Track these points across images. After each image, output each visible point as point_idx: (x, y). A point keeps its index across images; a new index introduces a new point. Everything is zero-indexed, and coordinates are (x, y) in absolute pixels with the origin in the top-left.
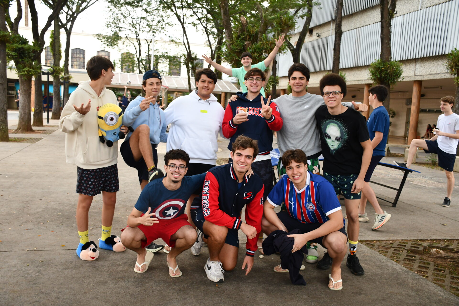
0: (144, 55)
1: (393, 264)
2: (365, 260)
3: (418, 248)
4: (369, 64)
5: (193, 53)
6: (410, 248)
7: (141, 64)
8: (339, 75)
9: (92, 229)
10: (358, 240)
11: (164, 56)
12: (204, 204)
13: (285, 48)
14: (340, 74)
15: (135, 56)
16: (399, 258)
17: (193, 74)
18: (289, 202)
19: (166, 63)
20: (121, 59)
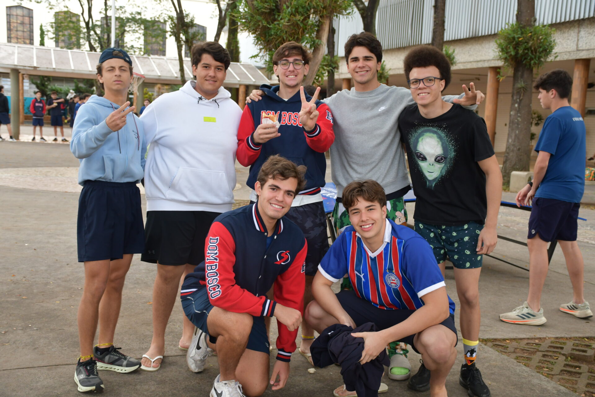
0: (97, 17)
1: (541, 380)
2: (492, 374)
3: (585, 351)
4: (496, 32)
5: (187, 15)
6: (570, 352)
7: (92, 33)
8: (444, 52)
9: (6, 332)
10: (479, 340)
11: (134, 20)
12: (209, 279)
13: (349, 6)
14: (446, 50)
15: (81, 19)
16: (552, 370)
17: (188, 52)
18: (356, 272)
19: (139, 31)
20: (55, 23)
